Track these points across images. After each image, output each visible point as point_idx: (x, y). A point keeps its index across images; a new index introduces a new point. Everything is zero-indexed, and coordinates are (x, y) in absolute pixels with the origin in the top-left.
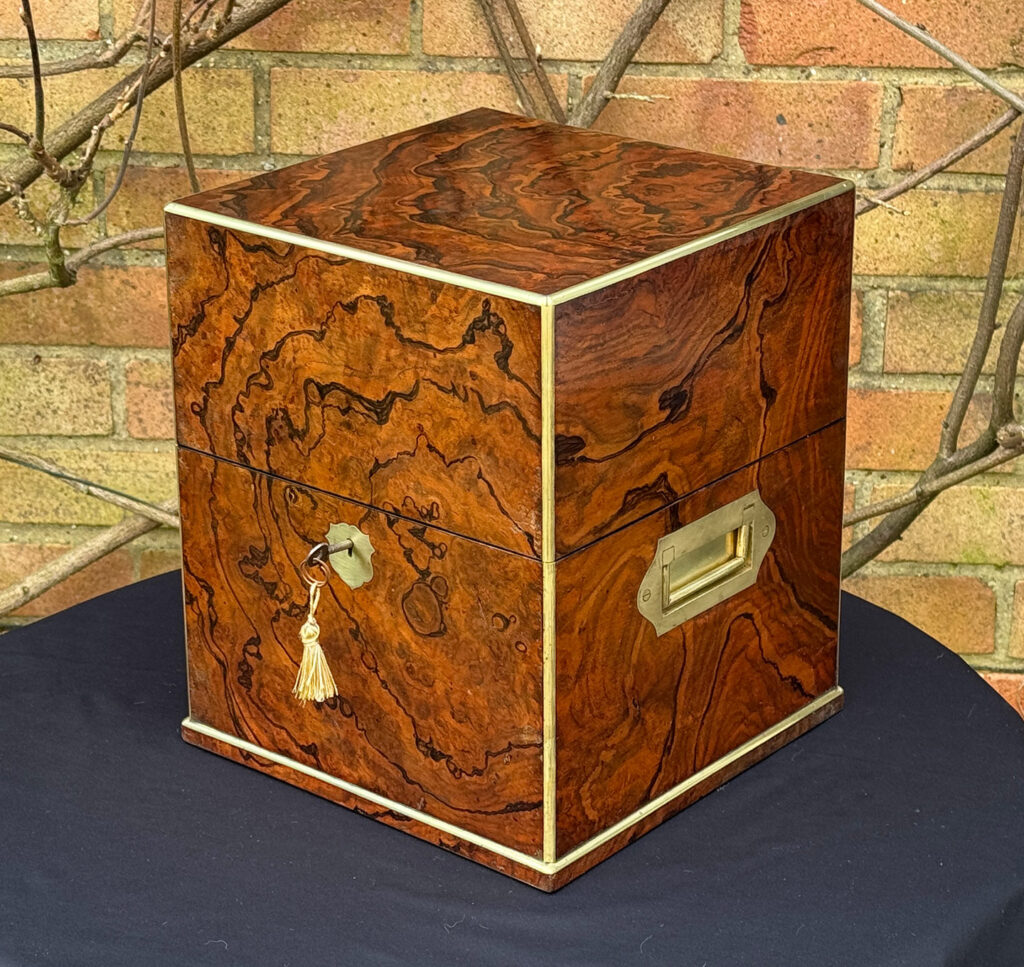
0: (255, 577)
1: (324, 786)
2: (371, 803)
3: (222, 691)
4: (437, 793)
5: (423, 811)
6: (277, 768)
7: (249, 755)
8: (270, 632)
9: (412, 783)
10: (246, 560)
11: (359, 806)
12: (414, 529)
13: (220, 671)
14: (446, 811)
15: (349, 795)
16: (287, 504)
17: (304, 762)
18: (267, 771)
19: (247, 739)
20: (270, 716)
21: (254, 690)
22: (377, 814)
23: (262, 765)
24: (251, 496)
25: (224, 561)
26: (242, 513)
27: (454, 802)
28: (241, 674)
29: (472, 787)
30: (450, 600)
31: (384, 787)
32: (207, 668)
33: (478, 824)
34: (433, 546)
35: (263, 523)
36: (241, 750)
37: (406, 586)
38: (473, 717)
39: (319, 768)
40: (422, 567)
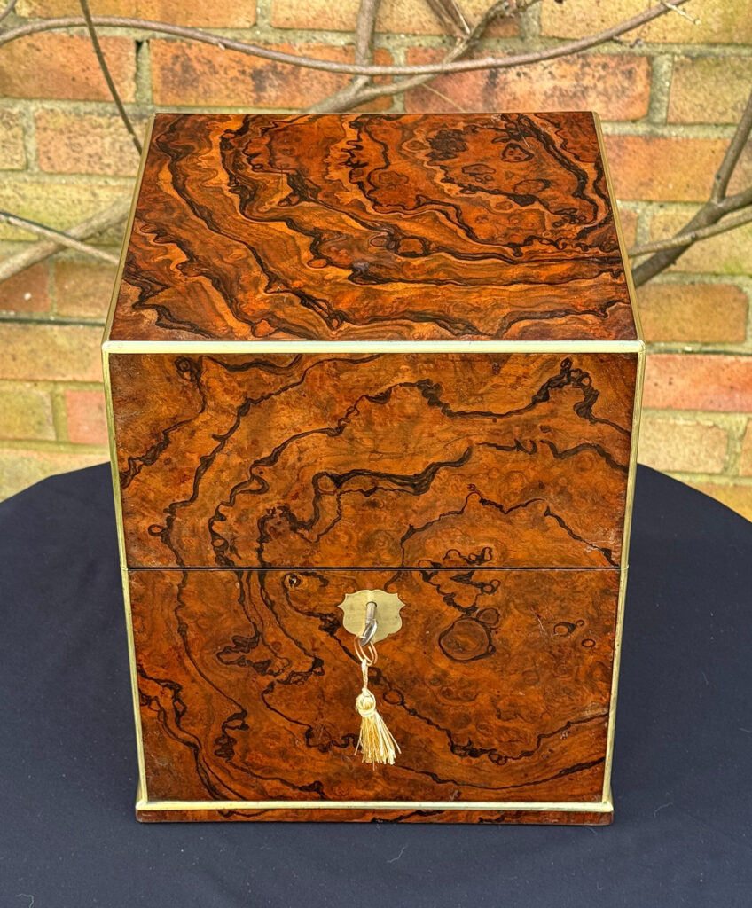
0: (240, 662)
1: (333, 813)
2: (393, 811)
3: (193, 768)
4: (475, 782)
5: (457, 799)
6: (270, 813)
7: (232, 812)
8: (261, 703)
9: (444, 782)
10: (227, 650)
11: (378, 817)
12: (457, 576)
13: (188, 752)
14: (487, 793)
15: (365, 811)
16: (286, 589)
17: (304, 799)
18: (257, 818)
19: (226, 798)
20: (258, 773)
21: (236, 758)
22: (401, 818)
23: (249, 816)
24: (236, 595)
25: (196, 657)
26: (222, 610)
27: (495, 784)
28: (219, 747)
29: (520, 767)
30: (501, 625)
31: (408, 794)
32: (171, 753)
33: (526, 794)
34: (482, 585)
35: (251, 613)
36: (221, 812)
37: (445, 625)
38: (524, 712)
39: (323, 798)
40: (466, 604)
